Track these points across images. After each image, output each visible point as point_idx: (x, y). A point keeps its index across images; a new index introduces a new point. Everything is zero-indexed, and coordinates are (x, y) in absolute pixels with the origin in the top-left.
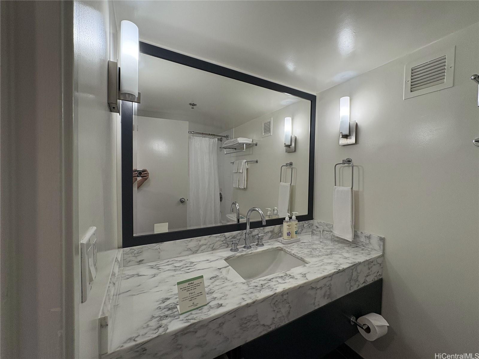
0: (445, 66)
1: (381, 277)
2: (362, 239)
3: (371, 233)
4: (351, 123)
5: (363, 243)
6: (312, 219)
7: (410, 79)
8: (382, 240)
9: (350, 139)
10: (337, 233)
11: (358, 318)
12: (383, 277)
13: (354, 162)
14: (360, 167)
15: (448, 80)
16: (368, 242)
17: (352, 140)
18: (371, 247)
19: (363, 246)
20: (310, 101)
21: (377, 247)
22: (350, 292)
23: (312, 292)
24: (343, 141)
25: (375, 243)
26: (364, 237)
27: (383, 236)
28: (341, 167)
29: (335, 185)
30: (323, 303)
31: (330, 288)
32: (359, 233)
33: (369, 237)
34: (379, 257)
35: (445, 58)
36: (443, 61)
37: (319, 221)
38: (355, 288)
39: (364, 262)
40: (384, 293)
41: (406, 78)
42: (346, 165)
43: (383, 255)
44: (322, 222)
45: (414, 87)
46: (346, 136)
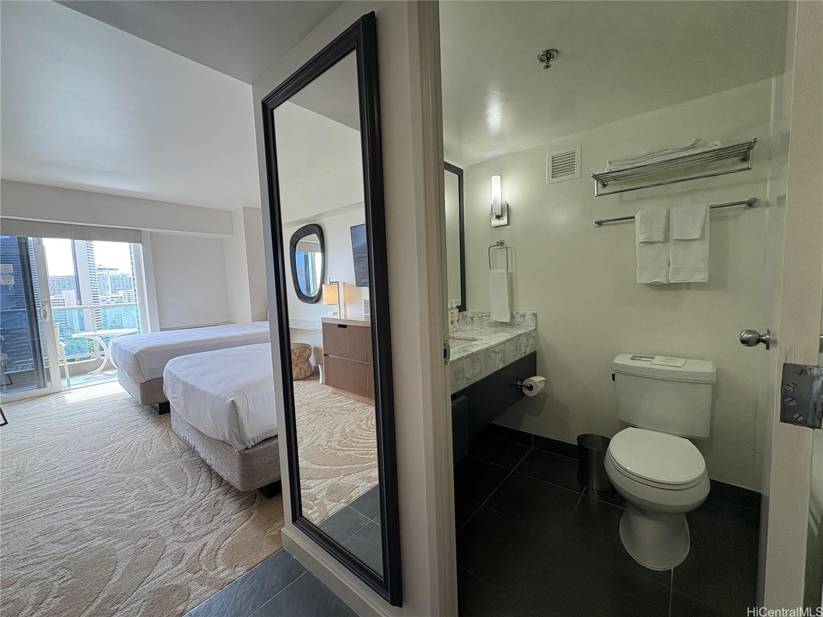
0: (575, 159)
1: (535, 350)
2: (518, 319)
3: (526, 312)
4: (503, 203)
5: (519, 323)
6: (465, 310)
7: (551, 166)
8: (535, 315)
9: (503, 219)
10: (495, 318)
11: (523, 381)
12: (537, 349)
13: (507, 244)
14: (512, 249)
15: (577, 170)
16: (522, 320)
17: (504, 221)
18: (526, 324)
19: (519, 325)
20: (457, 176)
21: (530, 323)
22: (516, 359)
23: (493, 355)
24: (495, 222)
25: (529, 319)
26: (519, 317)
27: (535, 312)
28: (494, 249)
29: (490, 269)
30: (501, 366)
31: (504, 354)
32: (515, 313)
33: (523, 316)
34: (533, 331)
35: (575, 153)
36: (574, 157)
37: (472, 311)
38: (519, 357)
39: (524, 333)
40: (538, 366)
41: (548, 164)
42: (499, 247)
43: (536, 330)
44: (477, 311)
45: (554, 174)
46: (498, 217)
